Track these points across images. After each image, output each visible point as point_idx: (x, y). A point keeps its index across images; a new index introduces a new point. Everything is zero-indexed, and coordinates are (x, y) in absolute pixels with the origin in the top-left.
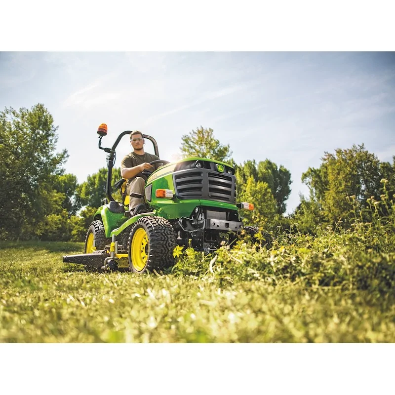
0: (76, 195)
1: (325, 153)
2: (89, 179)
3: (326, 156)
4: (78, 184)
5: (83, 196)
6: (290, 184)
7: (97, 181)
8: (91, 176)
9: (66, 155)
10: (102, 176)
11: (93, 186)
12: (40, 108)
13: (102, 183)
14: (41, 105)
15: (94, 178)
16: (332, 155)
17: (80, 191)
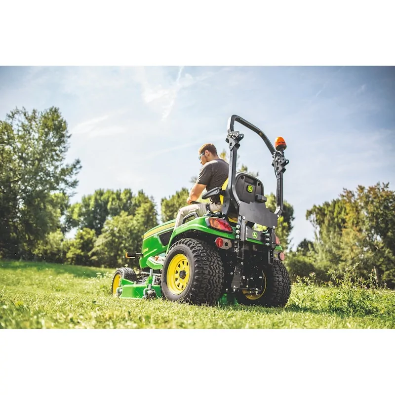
0: (67, 216)
1: (344, 189)
2: (84, 200)
3: (345, 192)
4: (70, 205)
5: (75, 217)
6: (293, 220)
7: (92, 203)
8: (87, 197)
9: (78, 166)
10: (98, 197)
11: (87, 207)
12: (55, 112)
13: (97, 205)
14: (55, 109)
15: (89, 199)
16: (351, 192)
17: (72, 211)
